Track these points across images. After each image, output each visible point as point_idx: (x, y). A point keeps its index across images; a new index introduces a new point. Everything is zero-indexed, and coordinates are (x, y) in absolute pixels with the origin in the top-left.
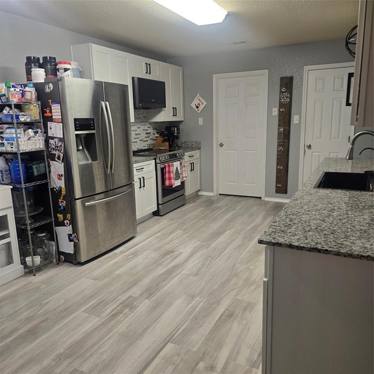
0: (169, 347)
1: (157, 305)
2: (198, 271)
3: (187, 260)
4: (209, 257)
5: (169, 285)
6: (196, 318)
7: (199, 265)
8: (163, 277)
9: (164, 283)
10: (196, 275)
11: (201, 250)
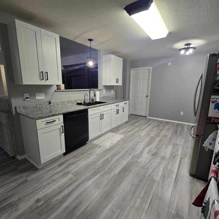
0: (143, 129)
1: (149, 135)
2: (138, 143)
3: (144, 149)
4: (133, 149)
5: (148, 139)
6: (138, 132)
7: (138, 146)
8: (151, 142)
9: (149, 140)
10: (139, 142)
11: (137, 154)
